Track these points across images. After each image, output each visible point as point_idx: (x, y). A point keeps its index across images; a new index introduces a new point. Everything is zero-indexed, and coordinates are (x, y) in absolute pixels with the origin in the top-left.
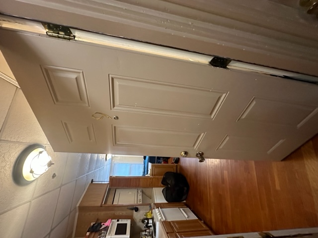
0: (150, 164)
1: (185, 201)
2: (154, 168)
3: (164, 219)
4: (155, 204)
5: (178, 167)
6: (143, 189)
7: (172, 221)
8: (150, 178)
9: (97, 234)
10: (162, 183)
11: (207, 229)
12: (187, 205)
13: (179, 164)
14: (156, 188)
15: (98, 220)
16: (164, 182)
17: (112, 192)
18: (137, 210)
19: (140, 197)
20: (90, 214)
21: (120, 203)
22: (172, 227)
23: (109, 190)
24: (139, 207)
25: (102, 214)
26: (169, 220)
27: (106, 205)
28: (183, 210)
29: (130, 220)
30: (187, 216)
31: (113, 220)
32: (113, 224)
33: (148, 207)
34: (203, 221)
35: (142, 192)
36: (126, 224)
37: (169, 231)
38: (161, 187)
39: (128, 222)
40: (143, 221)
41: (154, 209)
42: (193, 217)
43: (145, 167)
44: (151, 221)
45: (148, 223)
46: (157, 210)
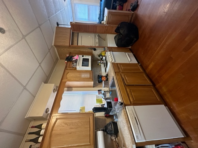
0: (106, 10)
1: (130, 47)
2: (110, 15)
3: (114, 61)
4: (108, 47)
5: (134, 16)
6: (99, 34)
7: (119, 63)
8: (106, 26)
9: (71, 63)
10: (115, 31)
11: (143, 71)
12: (131, 51)
13: (136, 12)
14: (110, 35)
15: (70, 53)
16: (117, 31)
17: (76, 35)
18: (95, 50)
19: (97, 40)
20: (64, 50)
21: (83, 44)
22: (119, 68)
23: (73, 33)
24: (96, 48)
25: (72, 50)
26: (117, 62)
27: (73, 46)
28: (128, 54)
29: (90, 56)
30: (130, 60)
31: (80, 56)
32: (80, 58)
33: (103, 49)
34: (140, 64)
35: (99, 36)
36: (88, 59)
37: (117, 71)
38: (114, 34)
39: (89, 57)
40: (99, 56)
41: (107, 51)
42: (134, 61)
43: (101, 9)
44: (104, 58)
45: (102, 58)
46: (109, 53)
